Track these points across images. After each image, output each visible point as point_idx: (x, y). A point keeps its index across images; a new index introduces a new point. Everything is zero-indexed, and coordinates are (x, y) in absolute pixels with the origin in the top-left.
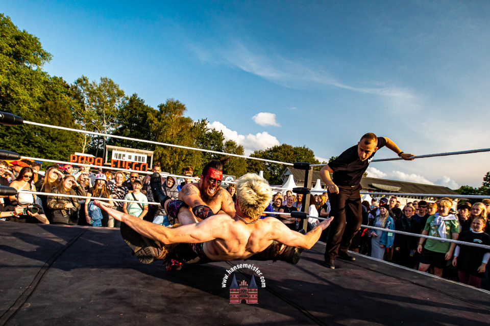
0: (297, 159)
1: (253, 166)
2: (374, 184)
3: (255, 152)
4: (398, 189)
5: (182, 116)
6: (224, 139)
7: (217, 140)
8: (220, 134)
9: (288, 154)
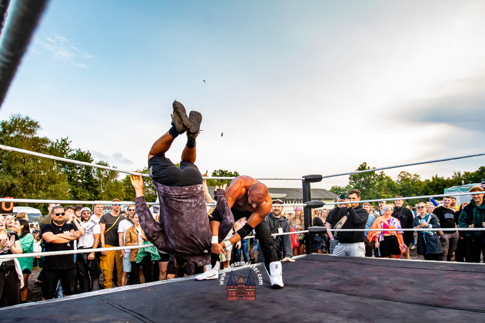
5: (35, 136)
6: (93, 160)
8: (87, 154)
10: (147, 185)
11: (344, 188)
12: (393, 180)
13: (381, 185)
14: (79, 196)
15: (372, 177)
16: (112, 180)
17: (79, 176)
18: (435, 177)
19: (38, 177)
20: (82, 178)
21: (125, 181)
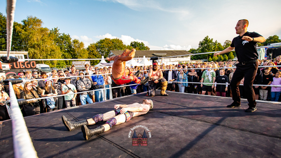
0: (114, 45)
2: (155, 54)
3: (91, 44)
5: (41, 27)
6: (71, 39)
7: (67, 40)
8: (68, 36)
10: (99, 50)
11: (197, 49)
12: (221, 45)
13: (215, 48)
14: (66, 57)
15: (211, 44)
16: (81, 48)
19: (46, 49)
20: (67, 48)
21: (88, 49)
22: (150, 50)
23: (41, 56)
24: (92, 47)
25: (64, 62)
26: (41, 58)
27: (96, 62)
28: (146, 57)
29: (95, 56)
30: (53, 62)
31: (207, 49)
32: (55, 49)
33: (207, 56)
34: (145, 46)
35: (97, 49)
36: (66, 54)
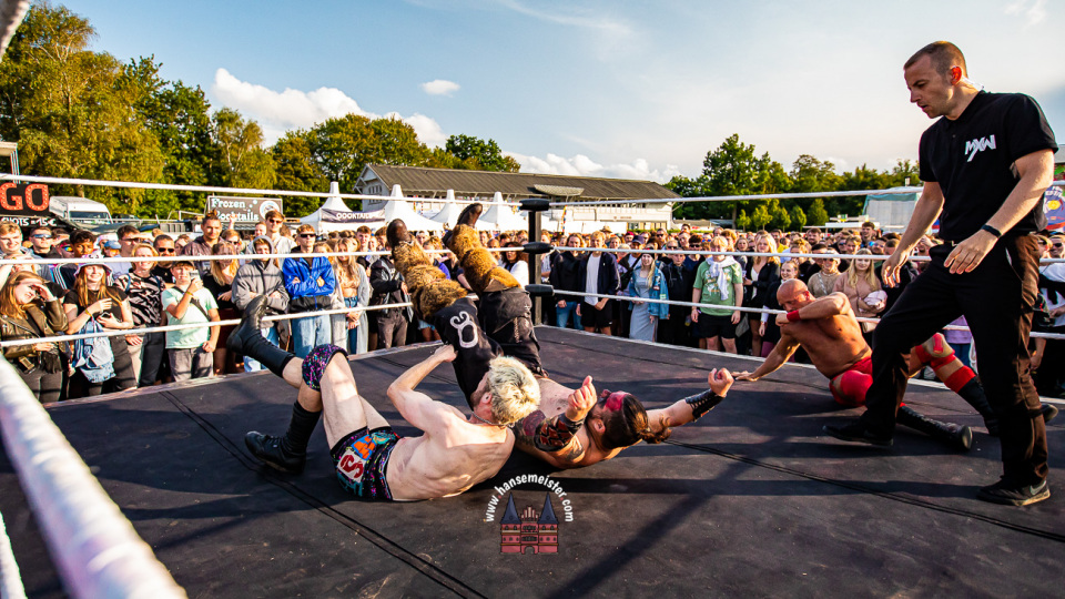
0: (383, 144)
1: (290, 167)
2: (538, 187)
3: (288, 134)
4: (579, 191)
5: (85, 49)
6: (209, 106)
7: (192, 108)
8: (197, 92)
9: (364, 136)
10: (320, 159)
11: (695, 180)
12: (784, 171)
13: (761, 179)
14: (184, 177)
15: (747, 164)
16: (250, 148)
17: (183, 136)
18: (860, 169)
19: (98, 138)
20: (189, 141)
21: (278, 150)
22: (521, 171)
23: (73, 164)
24: (291, 144)
25: (171, 197)
26: (74, 172)
27: (306, 204)
28: (505, 197)
29: (304, 179)
30: (126, 193)
31: (734, 182)
32: (139, 139)
33: (731, 209)
34: (503, 155)
35: (312, 152)
36: (185, 165)
